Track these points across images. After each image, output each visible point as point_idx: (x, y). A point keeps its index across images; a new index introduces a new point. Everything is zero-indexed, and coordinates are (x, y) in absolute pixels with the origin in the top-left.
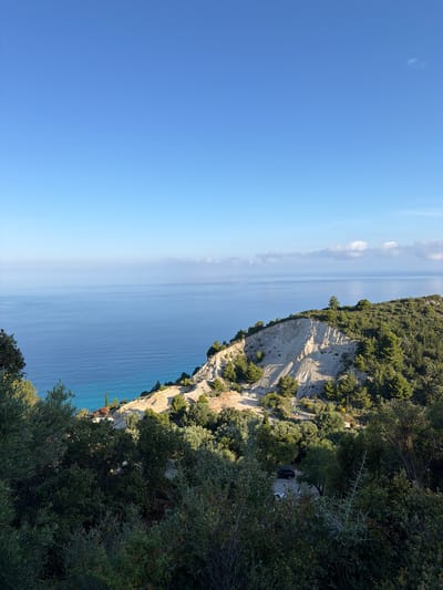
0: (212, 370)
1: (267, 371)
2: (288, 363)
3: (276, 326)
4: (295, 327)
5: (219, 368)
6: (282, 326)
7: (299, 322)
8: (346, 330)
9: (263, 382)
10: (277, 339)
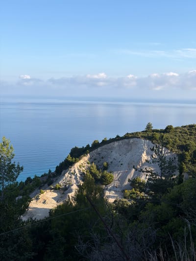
0: (73, 177)
1: (116, 176)
2: (130, 170)
3: (112, 144)
4: (128, 144)
5: (78, 175)
6: (116, 144)
7: (132, 141)
8: (168, 146)
9: (116, 183)
10: (113, 153)
